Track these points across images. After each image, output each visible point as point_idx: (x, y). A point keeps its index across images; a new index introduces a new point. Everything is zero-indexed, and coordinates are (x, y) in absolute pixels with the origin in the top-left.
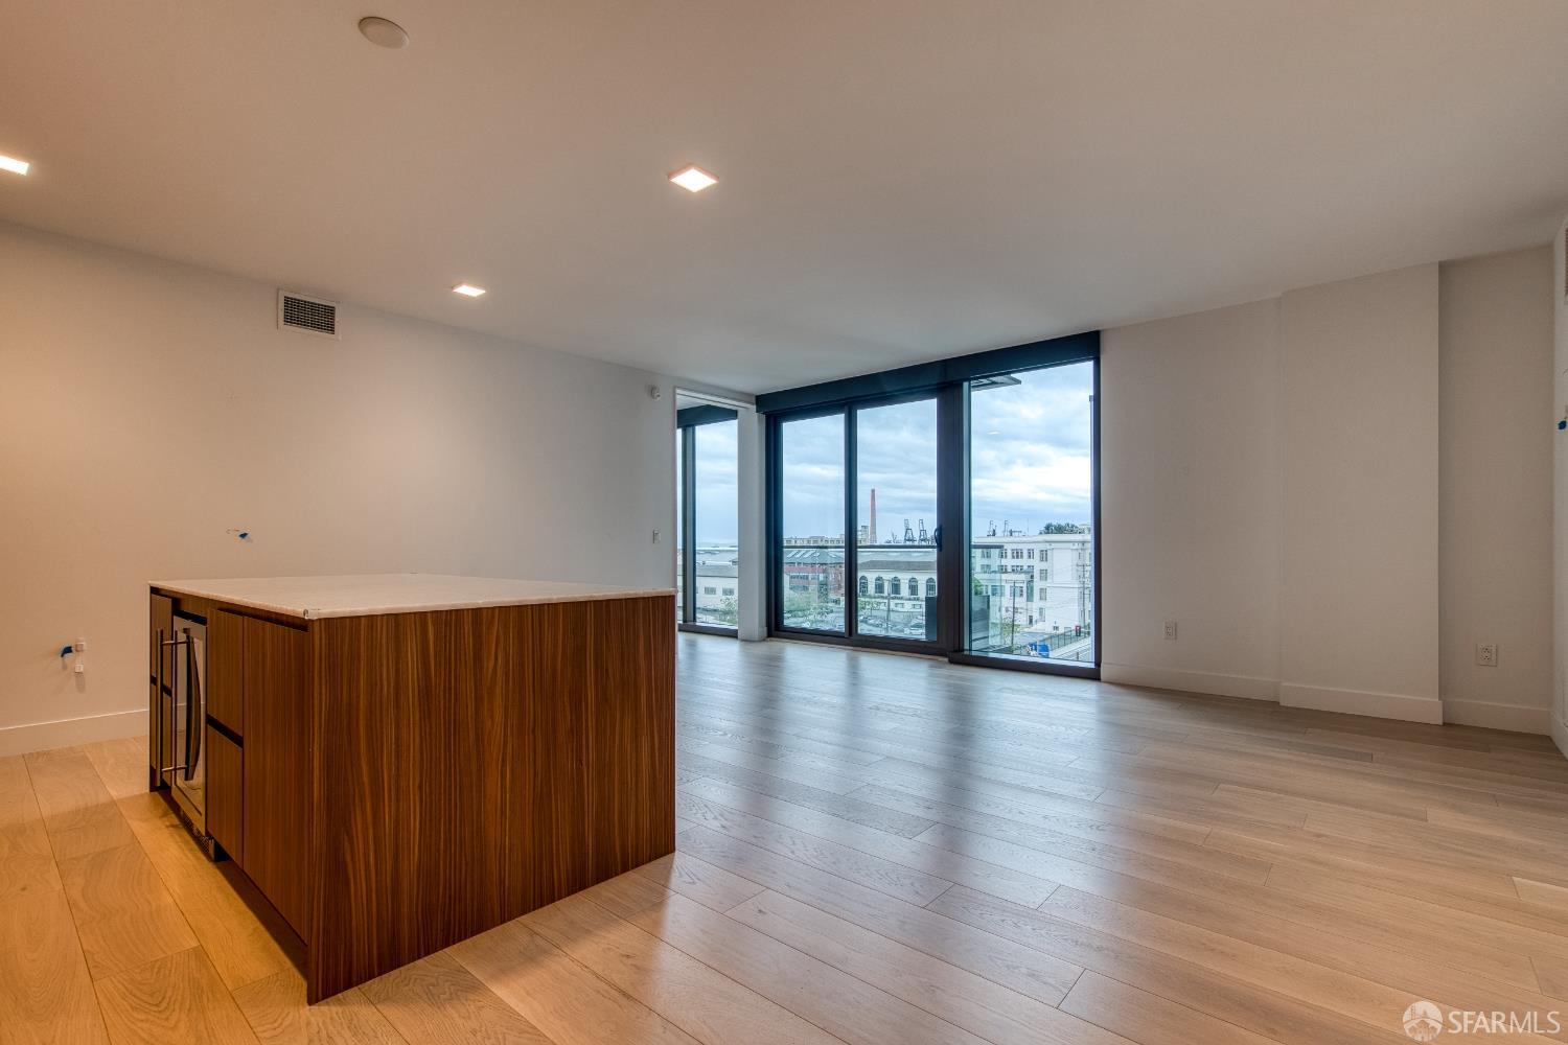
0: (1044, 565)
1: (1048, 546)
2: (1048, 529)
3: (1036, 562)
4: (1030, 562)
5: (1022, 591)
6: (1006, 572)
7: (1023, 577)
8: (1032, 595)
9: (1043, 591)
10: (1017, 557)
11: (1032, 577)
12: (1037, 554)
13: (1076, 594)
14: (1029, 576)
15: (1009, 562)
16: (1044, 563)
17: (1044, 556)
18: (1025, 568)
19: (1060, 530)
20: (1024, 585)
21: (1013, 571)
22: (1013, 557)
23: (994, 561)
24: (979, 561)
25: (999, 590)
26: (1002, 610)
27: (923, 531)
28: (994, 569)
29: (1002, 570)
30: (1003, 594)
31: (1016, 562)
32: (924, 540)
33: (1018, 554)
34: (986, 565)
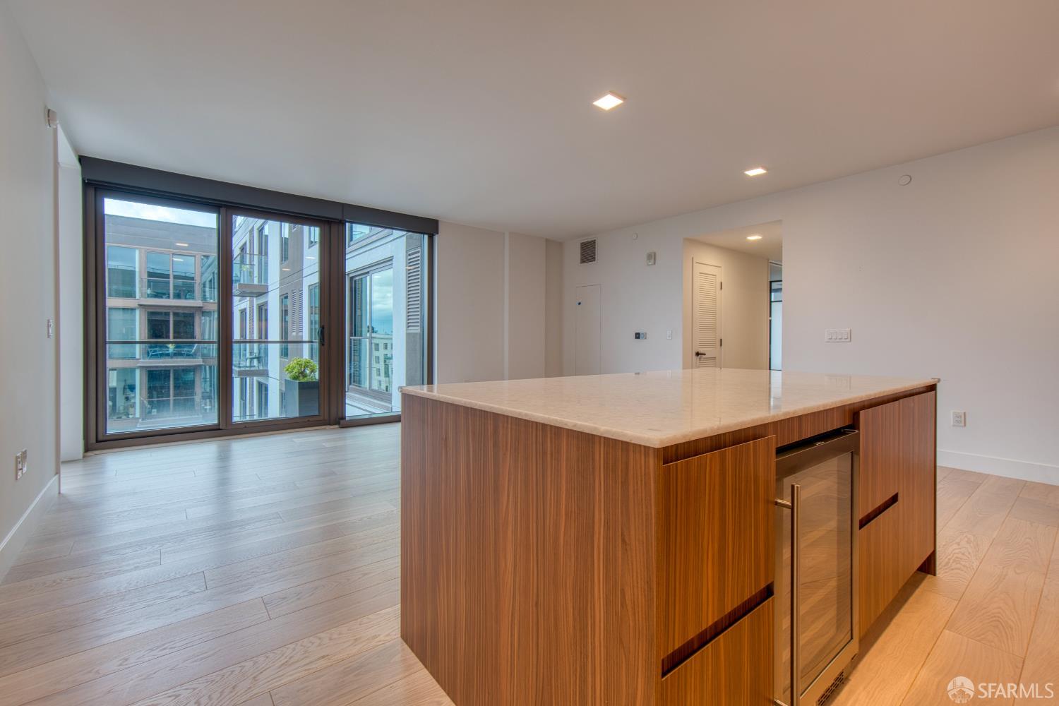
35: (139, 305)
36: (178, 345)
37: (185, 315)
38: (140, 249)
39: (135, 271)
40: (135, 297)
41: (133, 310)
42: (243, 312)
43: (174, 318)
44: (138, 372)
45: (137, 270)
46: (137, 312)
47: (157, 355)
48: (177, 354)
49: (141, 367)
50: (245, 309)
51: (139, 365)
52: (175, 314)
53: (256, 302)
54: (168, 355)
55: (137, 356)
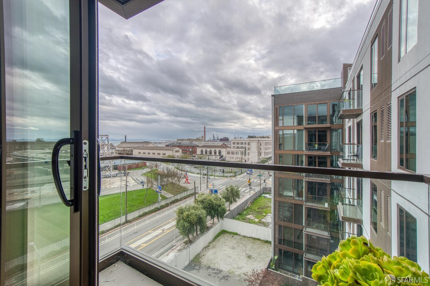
0: (249, 146)
1: (250, 141)
2: (249, 137)
3: (247, 146)
6: (239, 148)
7: (243, 149)
8: (246, 154)
9: (248, 153)
11: (246, 149)
12: (247, 144)
13: (256, 154)
15: (240, 146)
17: (249, 144)
18: (244, 147)
19: (252, 137)
20: (244, 152)
21: (241, 148)
22: (241, 144)
23: (236, 145)
24: (232, 145)
25: (237, 153)
26: (238, 158)
27: (218, 137)
28: (236, 147)
29: (238, 148)
30: (238, 154)
31: (242, 146)
32: (218, 140)
33: (242, 143)
34: (234, 147)
35: (304, 128)
36: (319, 145)
37: (323, 131)
38: (305, 104)
40: (303, 125)
41: (303, 130)
42: (350, 128)
43: (318, 133)
44: (304, 156)
47: (311, 150)
48: (319, 149)
50: (351, 126)
51: (305, 154)
52: (319, 131)
53: (356, 120)
54: (315, 150)
55: (304, 150)
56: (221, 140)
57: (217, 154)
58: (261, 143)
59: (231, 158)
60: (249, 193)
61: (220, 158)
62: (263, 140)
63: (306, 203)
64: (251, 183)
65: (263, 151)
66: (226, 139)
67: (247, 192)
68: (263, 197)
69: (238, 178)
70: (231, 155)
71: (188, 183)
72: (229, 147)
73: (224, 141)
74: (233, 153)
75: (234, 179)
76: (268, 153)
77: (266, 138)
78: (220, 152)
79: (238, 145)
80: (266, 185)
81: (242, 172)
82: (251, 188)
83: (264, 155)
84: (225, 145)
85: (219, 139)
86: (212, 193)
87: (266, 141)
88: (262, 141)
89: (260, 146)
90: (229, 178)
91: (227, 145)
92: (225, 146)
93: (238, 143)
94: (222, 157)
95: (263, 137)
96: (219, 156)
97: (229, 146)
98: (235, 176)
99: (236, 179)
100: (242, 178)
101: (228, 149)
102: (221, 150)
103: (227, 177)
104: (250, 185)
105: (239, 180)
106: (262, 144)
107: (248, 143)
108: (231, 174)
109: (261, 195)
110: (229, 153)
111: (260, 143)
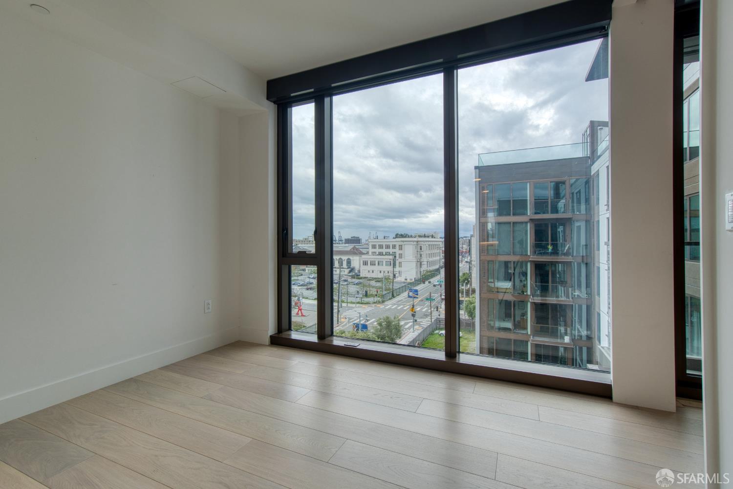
0: (401, 252)
1: (402, 243)
2: (397, 236)
3: (397, 251)
4: (394, 250)
5: (391, 263)
6: (383, 255)
7: (391, 257)
8: (395, 265)
9: (400, 263)
10: (388, 248)
11: (395, 257)
12: (397, 247)
13: (414, 264)
14: (393, 256)
15: (384, 251)
16: (400, 251)
17: (401, 247)
18: (391, 253)
19: (402, 236)
20: (392, 261)
21: (386, 254)
22: (386, 248)
23: (377, 250)
24: (371, 250)
25: (381, 263)
26: (382, 272)
27: (340, 237)
28: (377, 253)
29: (381, 254)
30: (382, 265)
31: (388, 250)
32: (341, 241)
33: (388, 247)
34: (374, 253)
35: (529, 219)
38: (530, 182)
39: (527, 200)
40: (527, 214)
41: (526, 223)
44: (529, 265)
45: (528, 198)
46: (529, 225)
47: (541, 253)
48: (554, 253)
49: (531, 261)
51: (530, 259)
54: (548, 253)
55: (529, 254)
56: (348, 241)
57: (345, 265)
58: (421, 247)
59: (369, 271)
60: (412, 330)
61: (350, 272)
62: (424, 241)
63: (533, 338)
64: (415, 312)
65: (425, 259)
66: (356, 240)
67: (409, 328)
68: (438, 335)
69: (388, 305)
70: (369, 267)
71: (302, 315)
72: (364, 254)
73: (354, 243)
74: (373, 264)
75: (382, 306)
76: (433, 263)
77: (428, 237)
78: (349, 262)
79: (381, 250)
80: (439, 316)
81: (393, 294)
82: (416, 321)
83: (426, 266)
84: (357, 249)
85: (343, 239)
86: (358, 330)
87: (429, 243)
88: (423, 243)
89: (419, 250)
90: (373, 305)
91: (361, 250)
92: (356, 252)
93: (381, 247)
94: (352, 270)
95: (425, 236)
96: (348, 268)
97: (364, 251)
98: (383, 302)
99: (385, 307)
100: (395, 304)
101: (363, 256)
102: (351, 258)
103: (370, 304)
104: (413, 315)
105: (390, 309)
106: (424, 248)
107: (400, 245)
108: (376, 299)
109: (433, 332)
110: (365, 263)
111: (419, 245)
